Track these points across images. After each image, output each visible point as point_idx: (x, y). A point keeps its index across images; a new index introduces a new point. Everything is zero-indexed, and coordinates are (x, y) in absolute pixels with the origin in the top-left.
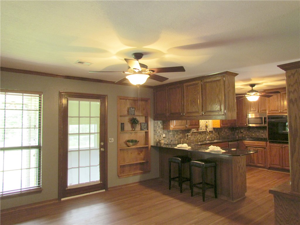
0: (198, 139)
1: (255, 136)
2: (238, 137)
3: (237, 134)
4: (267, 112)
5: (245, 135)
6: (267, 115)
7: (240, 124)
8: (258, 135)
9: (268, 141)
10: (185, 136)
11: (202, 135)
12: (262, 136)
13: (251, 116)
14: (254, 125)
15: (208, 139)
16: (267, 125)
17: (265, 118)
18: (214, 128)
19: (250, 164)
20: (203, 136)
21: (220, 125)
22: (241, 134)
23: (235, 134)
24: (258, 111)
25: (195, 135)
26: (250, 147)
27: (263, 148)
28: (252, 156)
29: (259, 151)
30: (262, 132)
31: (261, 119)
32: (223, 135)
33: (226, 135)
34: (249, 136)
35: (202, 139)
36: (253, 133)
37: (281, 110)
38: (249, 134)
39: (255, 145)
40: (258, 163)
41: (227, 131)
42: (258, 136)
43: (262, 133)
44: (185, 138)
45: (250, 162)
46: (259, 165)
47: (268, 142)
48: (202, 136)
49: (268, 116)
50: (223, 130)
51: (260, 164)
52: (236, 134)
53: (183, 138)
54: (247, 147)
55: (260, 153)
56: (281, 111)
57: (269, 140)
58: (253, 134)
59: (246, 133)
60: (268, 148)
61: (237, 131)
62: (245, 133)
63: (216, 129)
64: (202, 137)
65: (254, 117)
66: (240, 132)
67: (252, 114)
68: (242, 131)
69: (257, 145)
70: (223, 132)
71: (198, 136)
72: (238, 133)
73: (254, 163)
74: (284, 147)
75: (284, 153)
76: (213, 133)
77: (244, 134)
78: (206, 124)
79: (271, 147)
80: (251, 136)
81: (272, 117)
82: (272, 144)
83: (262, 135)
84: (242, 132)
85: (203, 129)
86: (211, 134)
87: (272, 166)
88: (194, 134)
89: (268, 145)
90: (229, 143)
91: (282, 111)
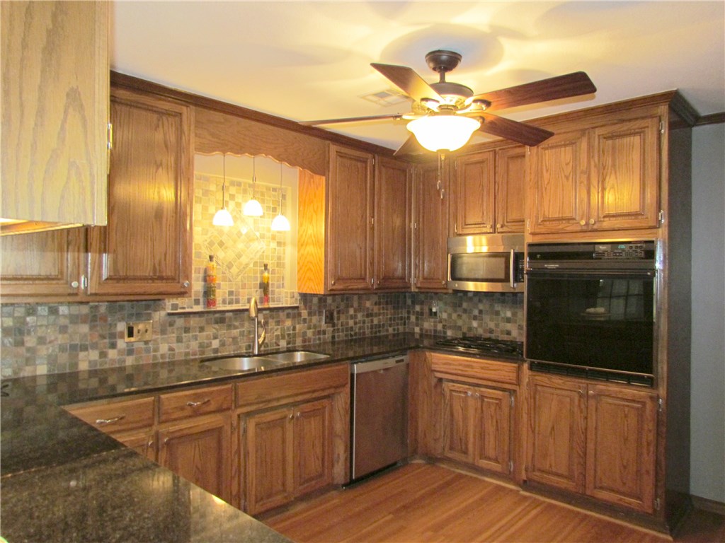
0: (209, 345)
1: (480, 331)
2: (421, 330)
3: (417, 319)
4: (529, 227)
5: (444, 326)
6: (529, 239)
7: (424, 278)
8: (492, 325)
9: (524, 361)
10: (113, 336)
11: (230, 327)
12: (509, 333)
13: (475, 245)
14: (483, 287)
15: (260, 346)
16: (523, 287)
17: (519, 257)
18: (305, 297)
19: (450, 455)
20: (242, 334)
21: (326, 284)
22: (432, 320)
23: (409, 318)
24: (494, 227)
25: (187, 330)
26: (453, 381)
27: (504, 390)
28: (461, 423)
29: (489, 403)
30: (509, 314)
31: (503, 260)
32: (351, 323)
33: (368, 324)
34: (460, 328)
35: (233, 347)
36: (475, 318)
37: (589, 218)
38: (460, 323)
39: (473, 377)
40: (483, 456)
41: (376, 309)
42: (491, 331)
43: (508, 320)
44: (113, 346)
45: (451, 448)
46: (484, 463)
47: (526, 366)
48: (235, 332)
49: (530, 245)
50: (356, 304)
51: (489, 459)
52: (413, 318)
53: (94, 346)
54: (440, 380)
55: (493, 408)
56: (587, 224)
57: (528, 357)
58: (475, 324)
59: (450, 316)
60: (524, 391)
61: (418, 308)
62: (445, 316)
63: (315, 300)
64: (234, 338)
65: (485, 249)
66: (426, 310)
67: (477, 237)
68: (434, 310)
69: (478, 375)
70: (351, 311)
71: (210, 331)
72: (422, 314)
73: (465, 452)
74: (594, 396)
75: (592, 423)
76: (300, 315)
77: (440, 322)
78: (262, 278)
79: (536, 391)
80: (465, 330)
81: (546, 249)
82: (543, 378)
83: (509, 326)
84: (435, 313)
85: (243, 299)
86: (288, 323)
87: (537, 476)
88: (180, 322)
89: (525, 380)
90: (352, 369)
91: (592, 221)
